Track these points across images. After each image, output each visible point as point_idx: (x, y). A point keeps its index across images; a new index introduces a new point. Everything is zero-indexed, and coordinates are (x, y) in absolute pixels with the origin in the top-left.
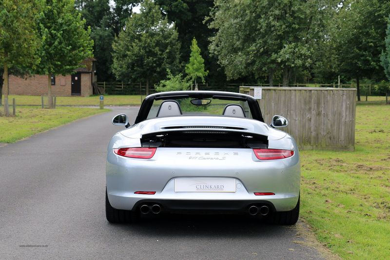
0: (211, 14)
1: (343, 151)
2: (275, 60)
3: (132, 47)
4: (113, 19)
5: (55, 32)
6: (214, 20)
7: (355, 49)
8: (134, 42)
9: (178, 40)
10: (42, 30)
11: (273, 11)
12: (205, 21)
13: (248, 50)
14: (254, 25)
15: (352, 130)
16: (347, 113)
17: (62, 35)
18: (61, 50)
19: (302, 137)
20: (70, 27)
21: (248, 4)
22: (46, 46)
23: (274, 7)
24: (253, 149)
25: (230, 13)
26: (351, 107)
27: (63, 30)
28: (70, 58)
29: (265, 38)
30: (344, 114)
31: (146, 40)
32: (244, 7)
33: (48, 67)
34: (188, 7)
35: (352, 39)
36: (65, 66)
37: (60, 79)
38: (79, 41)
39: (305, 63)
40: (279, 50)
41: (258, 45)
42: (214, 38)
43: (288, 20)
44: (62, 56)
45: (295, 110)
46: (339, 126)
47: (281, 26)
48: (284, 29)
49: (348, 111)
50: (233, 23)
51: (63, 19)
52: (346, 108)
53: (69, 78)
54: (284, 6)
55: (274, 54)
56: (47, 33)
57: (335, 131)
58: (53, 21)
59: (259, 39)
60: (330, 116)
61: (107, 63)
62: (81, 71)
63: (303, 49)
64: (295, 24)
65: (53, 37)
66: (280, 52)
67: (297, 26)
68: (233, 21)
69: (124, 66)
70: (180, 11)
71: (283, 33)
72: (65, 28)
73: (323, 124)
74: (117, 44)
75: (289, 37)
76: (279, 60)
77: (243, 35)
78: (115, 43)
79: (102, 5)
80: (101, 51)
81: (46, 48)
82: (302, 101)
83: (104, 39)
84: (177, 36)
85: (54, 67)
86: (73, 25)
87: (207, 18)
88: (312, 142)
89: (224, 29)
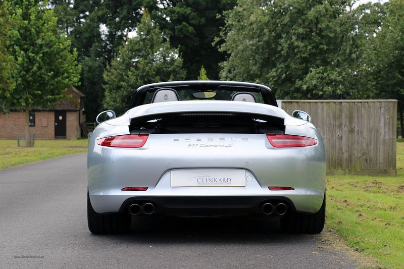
0: (221, 34)
1: (382, 176)
2: (300, 88)
3: (128, 77)
4: (105, 47)
5: (33, 55)
6: (225, 42)
7: (397, 74)
8: (130, 71)
9: (182, 68)
10: (17, 54)
11: (296, 30)
12: (214, 43)
13: (268, 76)
14: (273, 46)
15: (392, 151)
16: (386, 130)
17: (42, 58)
18: (40, 76)
19: (332, 159)
20: (52, 49)
21: (267, 21)
22: (23, 72)
23: (297, 24)
24: (267, 135)
25: (244, 33)
26: (391, 123)
27: (43, 53)
28: (52, 87)
29: (287, 62)
30: (382, 131)
31: (144, 67)
32: (261, 25)
33: (25, 97)
34: (194, 31)
35: (392, 63)
36: (46, 96)
37: (40, 120)
38: (62, 66)
39: (336, 90)
40: (304, 76)
41: (280, 70)
42: (225, 63)
43: (315, 39)
44: (42, 84)
45: (323, 126)
46: (377, 146)
47: (306, 46)
48: (310, 50)
49: (387, 127)
50: (248, 45)
51: (43, 39)
52: (385, 124)
53: (52, 116)
54: (309, 24)
55: (299, 81)
56: (23, 57)
57: (372, 151)
58: (30, 42)
59: (280, 63)
60: (365, 134)
61: (98, 100)
62: (66, 108)
63: (333, 74)
64: (323, 44)
65: (31, 61)
66: (305, 77)
67: (325, 47)
68: (248, 42)
69: (118, 100)
70: (186, 36)
71: (309, 55)
72: (46, 50)
73: (356, 143)
74: (109, 74)
75: (316, 60)
76: (305, 87)
77: (260, 59)
78: (106, 73)
79: (92, 30)
80: (90, 85)
81: (23, 74)
82: (331, 116)
83: (94, 71)
84: (182, 63)
85: (32, 97)
86: (55, 46)
87: (217, 39)
88: (344, 166)
89: (238, 52)
